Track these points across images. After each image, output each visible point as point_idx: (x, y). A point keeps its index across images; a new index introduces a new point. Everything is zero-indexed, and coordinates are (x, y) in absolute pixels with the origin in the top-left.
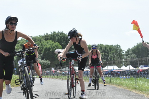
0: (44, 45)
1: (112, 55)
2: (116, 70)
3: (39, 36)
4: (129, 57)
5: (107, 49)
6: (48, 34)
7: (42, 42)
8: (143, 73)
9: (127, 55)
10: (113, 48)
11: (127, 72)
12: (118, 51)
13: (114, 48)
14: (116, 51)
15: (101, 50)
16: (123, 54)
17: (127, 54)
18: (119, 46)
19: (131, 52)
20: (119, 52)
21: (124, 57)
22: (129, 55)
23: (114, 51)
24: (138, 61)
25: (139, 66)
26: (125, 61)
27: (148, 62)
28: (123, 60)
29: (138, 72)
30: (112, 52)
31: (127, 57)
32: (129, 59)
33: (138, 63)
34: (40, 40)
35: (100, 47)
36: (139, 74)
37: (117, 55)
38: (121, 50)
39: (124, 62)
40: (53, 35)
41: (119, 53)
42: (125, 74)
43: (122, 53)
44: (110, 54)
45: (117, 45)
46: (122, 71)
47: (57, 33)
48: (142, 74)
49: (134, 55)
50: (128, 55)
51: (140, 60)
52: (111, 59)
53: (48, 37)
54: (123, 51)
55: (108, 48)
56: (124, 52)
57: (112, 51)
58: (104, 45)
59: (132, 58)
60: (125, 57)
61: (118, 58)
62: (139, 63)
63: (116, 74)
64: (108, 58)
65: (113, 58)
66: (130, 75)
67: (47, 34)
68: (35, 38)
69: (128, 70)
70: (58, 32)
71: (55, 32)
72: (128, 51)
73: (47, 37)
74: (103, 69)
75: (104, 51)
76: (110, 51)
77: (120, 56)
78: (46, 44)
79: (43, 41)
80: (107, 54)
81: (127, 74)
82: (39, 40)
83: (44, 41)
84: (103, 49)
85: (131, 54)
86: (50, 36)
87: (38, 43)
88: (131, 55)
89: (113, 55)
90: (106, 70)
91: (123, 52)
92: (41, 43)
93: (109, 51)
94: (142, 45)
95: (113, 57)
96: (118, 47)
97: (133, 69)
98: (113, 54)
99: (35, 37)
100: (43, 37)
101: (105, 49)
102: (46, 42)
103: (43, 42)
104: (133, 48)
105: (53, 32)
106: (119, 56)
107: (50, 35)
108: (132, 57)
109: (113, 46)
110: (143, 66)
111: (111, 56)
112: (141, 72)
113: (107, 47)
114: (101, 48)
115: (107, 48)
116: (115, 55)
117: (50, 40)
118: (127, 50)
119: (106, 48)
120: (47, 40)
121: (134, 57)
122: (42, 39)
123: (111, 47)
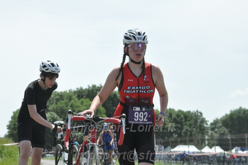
0: (77, 107)
1: (188, 128)
2: (193, 153)
3: (68, 91)
4: (216, 132)
5: (180, 118)
6: (84, 88)
7: (72, 101)
8: (238, 160)
9: (213, 129)
10: (190, 116)
11: (212, 157)
12: (199, 121)
13: (192, 117)
14: (196, 121)
15: (170, 118)
16: (207, 126)
17: (214, 126)
18: (201, 113)
19: (220, 124)
20: (200, 124)
21: (208, 132)
22: (216, 130)
23: (192, 122)
24: (230, 140)
25: (232, 149)
26: (209, 138)
27: (246, 142)
28: (207, 137)
29: (230, 158)
30: (188, 123)
31: (213, 132)
32: (216, 136)
33: (230, 142)
34: (69, 98)
35: (168, 114)
36: (231, 161)
37: (197, 128)
38: (203, 121)
39: (208, 140)
40: (92, 91)
41: (201, 126)
42: (209, 160)
43: (205, 125)
44: (185, 126)
45: (197, 111)
46: (203, 156)
47: (98, 87)
48: (235, 161)
49: (225, 129)
50: (215, 128)
51: (234, 138)
52: (186, 133)
53: (84, 94)
54: (206, 121)
55: (182, 116)
56: (209, 123)
57: (189, 121)
58: (176, 110)
59: (221, 134)
60: (210, 132)
61: (199, 133)
62: (232, 144)
63: (193, 161)
64: (181, 132)
65: (189, 133)
66: (217, 163)
67: (82, 89)
68: (61, 94)
69: (213, 155)
70: (100, 86)
71: (94, 86)
72: (215, 123)
73: (82, 93)
74: (172, 150)
75: (175, 121)
76: (186, 121)
77: (202, 130)
78: (80, 105)
79: (74, 99)
80: (180, 126)
81: (212, 161)
82: (67, 98)
83: (76, 99)
84: (173, 116)
85: (220, 127)
86: (87, 91)
87: (66, 103)
88: (220, 129)
89: (190, 128)
90: (177, 152)
91: (207, 124)
92: (71, 103)
93: (184, 120)
94: (240, 114)
95: (190, 131)
96: (199, 114)
97: (221, 153)
98: (190, 125)
99: (61, 92)
100: (75, 92)
101: (176, 117)
102: (80, 101)
103: (75, 102)
104: (223, 117)
105: (91, 86)
106: (200, 130)
107: (86, 89)
108: (222, 132)
109: (189, 112)
110: (239, 148)
111: (187, 130)
112: (234, 158)
113: (179, 113)
114: (170, 116)
115: (180, 115)
116: (194, 128)
117: (86, 98)
118: (214, 121)
119: (178, 116)
120: (82, 97)
121: (225, 132)
122: (74, 97)
123: (187, 115)
